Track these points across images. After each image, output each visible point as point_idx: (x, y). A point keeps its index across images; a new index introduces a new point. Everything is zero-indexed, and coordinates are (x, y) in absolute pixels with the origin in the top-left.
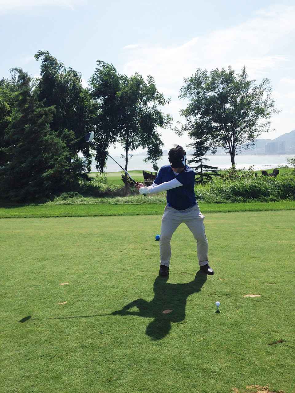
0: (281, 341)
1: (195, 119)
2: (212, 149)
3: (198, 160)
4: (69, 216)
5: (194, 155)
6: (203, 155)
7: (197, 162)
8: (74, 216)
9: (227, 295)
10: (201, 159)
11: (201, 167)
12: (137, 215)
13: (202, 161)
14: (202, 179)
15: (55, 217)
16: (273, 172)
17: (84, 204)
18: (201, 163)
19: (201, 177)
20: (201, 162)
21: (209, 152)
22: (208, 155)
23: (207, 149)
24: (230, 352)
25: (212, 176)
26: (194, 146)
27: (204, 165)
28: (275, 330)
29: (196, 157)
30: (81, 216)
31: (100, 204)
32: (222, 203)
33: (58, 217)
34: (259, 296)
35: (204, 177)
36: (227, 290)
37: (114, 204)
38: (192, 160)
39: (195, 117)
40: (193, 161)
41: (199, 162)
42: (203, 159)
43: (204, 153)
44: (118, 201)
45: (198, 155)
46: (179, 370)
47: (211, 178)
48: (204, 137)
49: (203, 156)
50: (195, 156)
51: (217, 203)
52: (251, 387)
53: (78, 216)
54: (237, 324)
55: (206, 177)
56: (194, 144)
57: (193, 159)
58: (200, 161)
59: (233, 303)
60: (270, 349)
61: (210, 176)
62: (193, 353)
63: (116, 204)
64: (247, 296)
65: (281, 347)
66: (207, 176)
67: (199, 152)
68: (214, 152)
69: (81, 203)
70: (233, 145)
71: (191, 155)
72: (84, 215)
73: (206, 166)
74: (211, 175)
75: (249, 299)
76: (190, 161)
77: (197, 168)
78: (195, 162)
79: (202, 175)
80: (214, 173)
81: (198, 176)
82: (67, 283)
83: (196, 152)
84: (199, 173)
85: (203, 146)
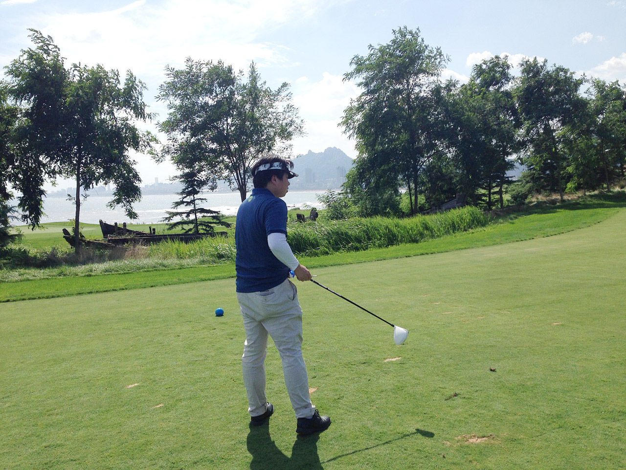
0: (456, 395)
1: (181, 137)
2: (210, 184)
3: (189, 201)
4: (29, 299)
5: (182, 193)
6: (197, 193)
7: (188, 203)
8: (39, 298)
9: (364, 363)
10: (194, 200)
11: (194, 211)
12: (152, 287)
13: (196, 202)
14: (197, 231)
15: (4, 302)
16: (311, 215)
17: (28, 280)
18: (195, 206)
19: (196, 226)
20: (194, 204)
21: (205, 188)
22: (205, 192)
23: (202, 183)
24: (413, 414)
25: (212, 225)
26: (183, 179)
27: (199, 209)
28: (441, 386)
29: (186, 197)
30: (53, 297)
31: (59, 277)
33: (8, 301)
34: (400, 358)
35: (200, 227)
36: (361, 358)
37: (85, 276)
38: (179, 201)
39: (182, 134)
40: (182, 202)
41: (191, 204)
42: (198, 199)
43: (198, 190)
44: (91, 271)
45: (189, 194)
46: (376, 439)
47: (212, 228)
48: (197, 166)
49: (197, 194)
50: (185, 195)
52: (459, 437)
53: (48, 298)
54: (399, 389)
55: (204, 227)
56: (182, 176)
57: (181, 199)
58: (193, 202)
59: (378, 369)
60: (450, 402)
61: (210, 225)
62: (378, 423)
63: (90, 276)
64: (387, 360)
65: (458, 401)
66: (205, 225)
67: (190, 189)
68: (213, 188)
69: (20, 278)
70: (242, 176)
71: (178, 193)
72: (54, 295)
73: (202, 211)
74: (211, 223)
75: (392, 363)
76: (178, 204)
77: (188, 214)
78: (185, 204)
79: (197, 224)
80: (215, 221)
81: (191, 226)
82: (136, 384)
83: (185, 189)
84: (191, 222)
85: (196, 178)
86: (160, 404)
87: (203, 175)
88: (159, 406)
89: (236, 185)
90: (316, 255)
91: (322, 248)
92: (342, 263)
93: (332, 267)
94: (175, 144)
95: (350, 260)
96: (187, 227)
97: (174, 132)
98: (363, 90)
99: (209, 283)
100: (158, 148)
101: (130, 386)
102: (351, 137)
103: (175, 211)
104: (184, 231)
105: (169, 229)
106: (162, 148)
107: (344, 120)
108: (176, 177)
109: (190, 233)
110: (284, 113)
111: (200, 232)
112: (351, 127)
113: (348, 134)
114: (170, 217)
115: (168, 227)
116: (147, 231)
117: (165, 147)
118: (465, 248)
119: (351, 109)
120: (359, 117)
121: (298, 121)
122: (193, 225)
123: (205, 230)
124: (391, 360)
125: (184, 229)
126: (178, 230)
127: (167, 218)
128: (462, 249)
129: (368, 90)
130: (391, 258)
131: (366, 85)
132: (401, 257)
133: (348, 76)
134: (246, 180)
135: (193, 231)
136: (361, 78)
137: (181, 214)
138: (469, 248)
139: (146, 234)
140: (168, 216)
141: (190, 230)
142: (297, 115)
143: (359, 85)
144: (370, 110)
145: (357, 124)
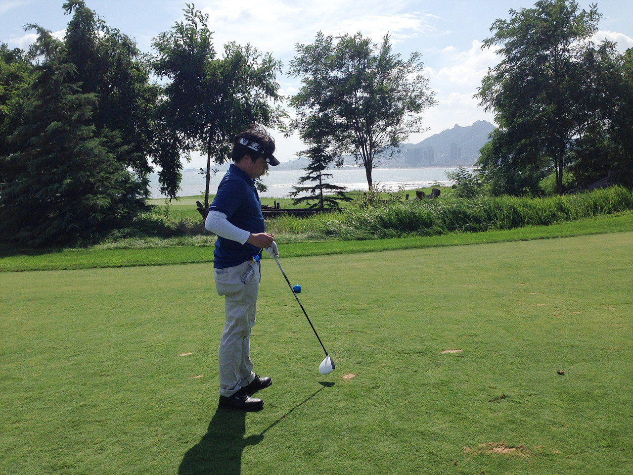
0: (504, 397)
1: (310, 111)
2: (336, 159)
3: (315, 176)
4: (139, 266)
5: (308, 169)
6: (323, 168)
7: (314, 179)
8: (148, 265)
9: (419, 352)
10: (320, 176)
11: (320, 187)
13: (322, 177)
14: (322, 206)
15: (117, 267)
16: (432, 193)
17: (151, 248)
18: (321, 181)
19: (322, 201)
20: (320, 179)
21: (332, 164)
22: (331, 169)
23: (330, 158)
24: (445, 413)
25: (337, 201)
26: (309, 155)
27: (324, 185)
28: (492, 386)
29: (312, 173)
30: (160, 265)
31: (178, 247)
32: (365, 239)
33: (121, 266)
34: (460, 351)
35: (325, 203)
36: (419, 347)
37: (199, 247)
38: (306, 176)
39: (310, 109)
40: (308, 178)
41: (317, 180)
42: (325, 175)
43: (324, 166)
44: (206, 242)
45: (315, 169)
46: (391, 435)
47: (336, 203)
48: (324, 141)
49: (323, 170)
50: (312, 171)
51: (359, 239)
52: (484, 445)
53: (155, 265)
54: (444, 383)
55: (329, 203)
56: (309, 152)
57: (308, 175)
58: (319, 177)
59: (430, 361)
60: (494, 405)
61: (334, 200)
62: (402, 418)
63: (205, 246)
64: (445, 352)
65: (504, 404)
66: (330, 201)
67: (316, 165)
68: (339, 164)
69: (144, 245)
70: (369, 153)
71: (305, 169)
72: (161, 263)
73: (328, 186)
74: (336, 199)
75: (449, 355)
76: (304, 179)
77: (314, 189)
78: (311, 179)
79: (322, 199)
80: (340, 196)
81: (317, 201)
82: (189, 353)
83: (312, 165)
84: (317, 197)
85: (323, 154)
86: (200, 374)
87: (329, 150)
88: (198, 377)
89: (361, 161)
90: (428, 234)
91: (435, 227)
92: (446, 244)
93: (435, 248)
94: (303, 118)
95: (456, 242)
96: (312, 202)
97: (303, 107)
98: (504, 57)
99: (304, 259)
100: (287, 122)
101: (184, 355)
102: (488, 110)
103: (301, 186)
104: (308, 206)
105: (295, 204)
106: (291, 122)
107: (480, 91)
108: (303, 152)
109: (315, 208)
110: (413, 84)
111: (325, 207)
112: (488, 98)
113: (485, 106)
114: (296, 192)
115: (293, 202)
116: (272, 205)
117: (294, 122)
118: (597, 233)
119: (489, 79)
120: (497, 87)
121: (428, 93)
122: (319, 200)
123: (330, 205)
124: (449, 351)
125: (309, 204)
126: (303, 205)
127: (293, 193)
128: (592, 234)
129: (509, 57)
130: (504, 241)
131: (508, 51)
132: (515, 241)
133: (488, 42)
134: (372, 156)
135: (318, 206)
136: (501, 45)
137: (307, 189)
138: (601, 233)
139: (270, 208)
140: (295, 191)
141: (315, 205)
142: (427, 86)
143: (500, 52)
144: (510, 79)
145: (495, 95)
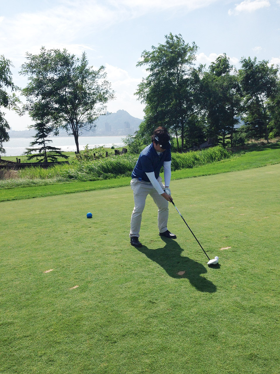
2: (54, 131)
3: (41, 141)
5: (36, 137)
7: (40, 143)
10: (44, 141)
11: (44, 148)
14: (46, 161)
16: (123, 151)
18: (44, 145)
19: (46, 158)
20: (44, 143)
25: (56, 157)
26: (36, 128)
27: (47, 147)
29: (38, 139)
34: (230, 247)
35: (48, 158)
38: (34, 141)
42: (46, 140)
43: (46, 135)
45: (41, 137)
47: (56, 159)
49: (46, 137)
55: (51, 158)
56: (36, 126)
57: (36, 141)
64: (222, 249)
67: (41, 134)
68: (56, 134)
70: (75, 126)
71: (33, 137)
75: (225, 251)
76: (34, 143)
78: (38, 143)
82: (51, 270)
83: (38, 134)
86: (75, 285)
88: (75, 287)
96: (40, 158)
97: (30, 96)
100: (20, 106)
101: (47, 272)
103: (32, 148)
104: (38, 161)
105: (29, 159)
106: (23, 106)
108: (32, 126)
109: (42, 162)
111: (48, 161)
114: (28, 152)
115: (27, 158)
116: (15, 161)
117: (25, 106)
121: (111, 91)
122: (44, 157)
123: (52, 160)
124: (224, 248)
125: (38, 160)
126: (34, 160)
127: (26, 153)
129: (153, 73)
131: (152, 69)
133: (140, 64)
135: (44, 161)
136: (148, 65)
137: (35, 150)
140: (27, 151)
141: (42, 160)
142: (110, 88)
143: (147, 70)
145: (146, 94)
